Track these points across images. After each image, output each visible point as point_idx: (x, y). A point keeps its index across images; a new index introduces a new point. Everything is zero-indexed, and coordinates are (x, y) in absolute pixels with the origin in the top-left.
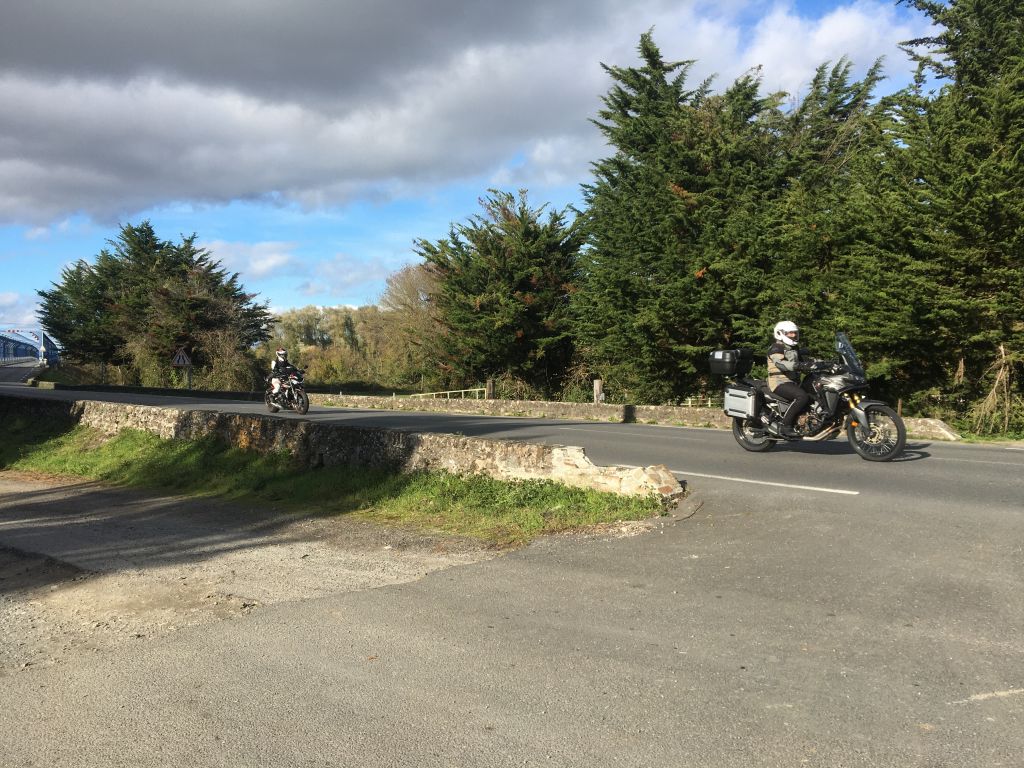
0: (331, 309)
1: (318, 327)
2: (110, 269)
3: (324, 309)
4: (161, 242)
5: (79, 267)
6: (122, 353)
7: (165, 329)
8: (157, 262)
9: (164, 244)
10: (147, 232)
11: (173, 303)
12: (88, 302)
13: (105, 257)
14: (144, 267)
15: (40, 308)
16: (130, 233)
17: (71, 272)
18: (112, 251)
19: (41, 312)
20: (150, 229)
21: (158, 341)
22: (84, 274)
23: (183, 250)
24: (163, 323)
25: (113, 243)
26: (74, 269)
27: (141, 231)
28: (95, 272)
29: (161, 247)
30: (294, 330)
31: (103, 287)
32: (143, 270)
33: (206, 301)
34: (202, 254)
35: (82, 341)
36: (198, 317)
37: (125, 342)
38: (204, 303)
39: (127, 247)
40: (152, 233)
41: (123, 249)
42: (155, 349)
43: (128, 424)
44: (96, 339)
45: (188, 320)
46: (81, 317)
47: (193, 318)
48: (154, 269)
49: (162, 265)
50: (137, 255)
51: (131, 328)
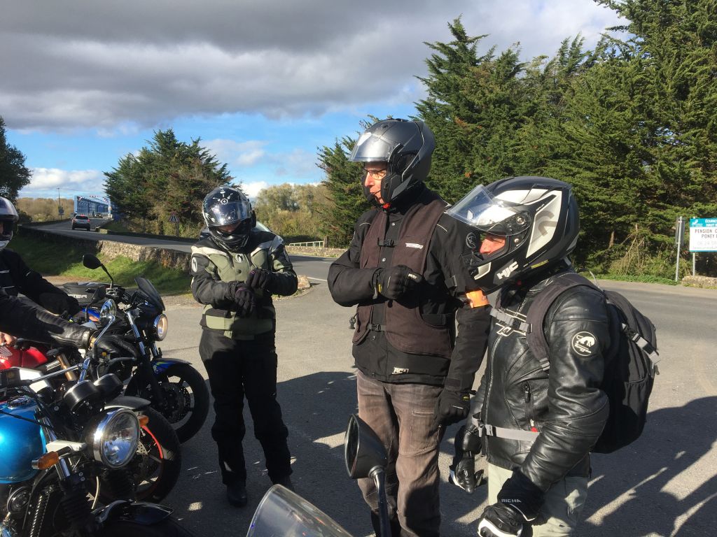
0: (300, 186)
1: (291, 198)
2: (148, 159)
3: (295, 186)
4: (179, 142)
5: (128, 158)
6: (151, 213)
7: (175, 199)
8: (176, 155)
9: (181, 144)
10: (171, 136)
11: (182, 183)
12: (134, 180)
13: (145, 151)
14: (168, 158)
15: (106, 183)
16: (160, 137)
17: (124, 161)
18: (149, 148)
19: (106, 186)
20: (172, 134)
21: (171, 206)
22: (132, 162)
23: (192, 147)
24: (175, 195)
25: (150, 143)
26: (126, 159)
27: (167, 135)
28: (139, 161)
29: (178, 145)
30: (275, 200)
31: (143, 170)
32: (167, 160)
33: (202, 182)
34: (204, 151)
35: (129, 205)
36: (195, 191)
37: (153, 206)
38: (200, 182)
39: (158, 145)
40: (173, 136)
41: (155, 146)
42: (170, 211)
43: (121, 253)
44: (138, 203)
45: (190, 193)
46: (129, 189)
47: (192, 192)
48: (174, 160)
49: (179, 157)
50: (164, 150)
51: (156, 198)
